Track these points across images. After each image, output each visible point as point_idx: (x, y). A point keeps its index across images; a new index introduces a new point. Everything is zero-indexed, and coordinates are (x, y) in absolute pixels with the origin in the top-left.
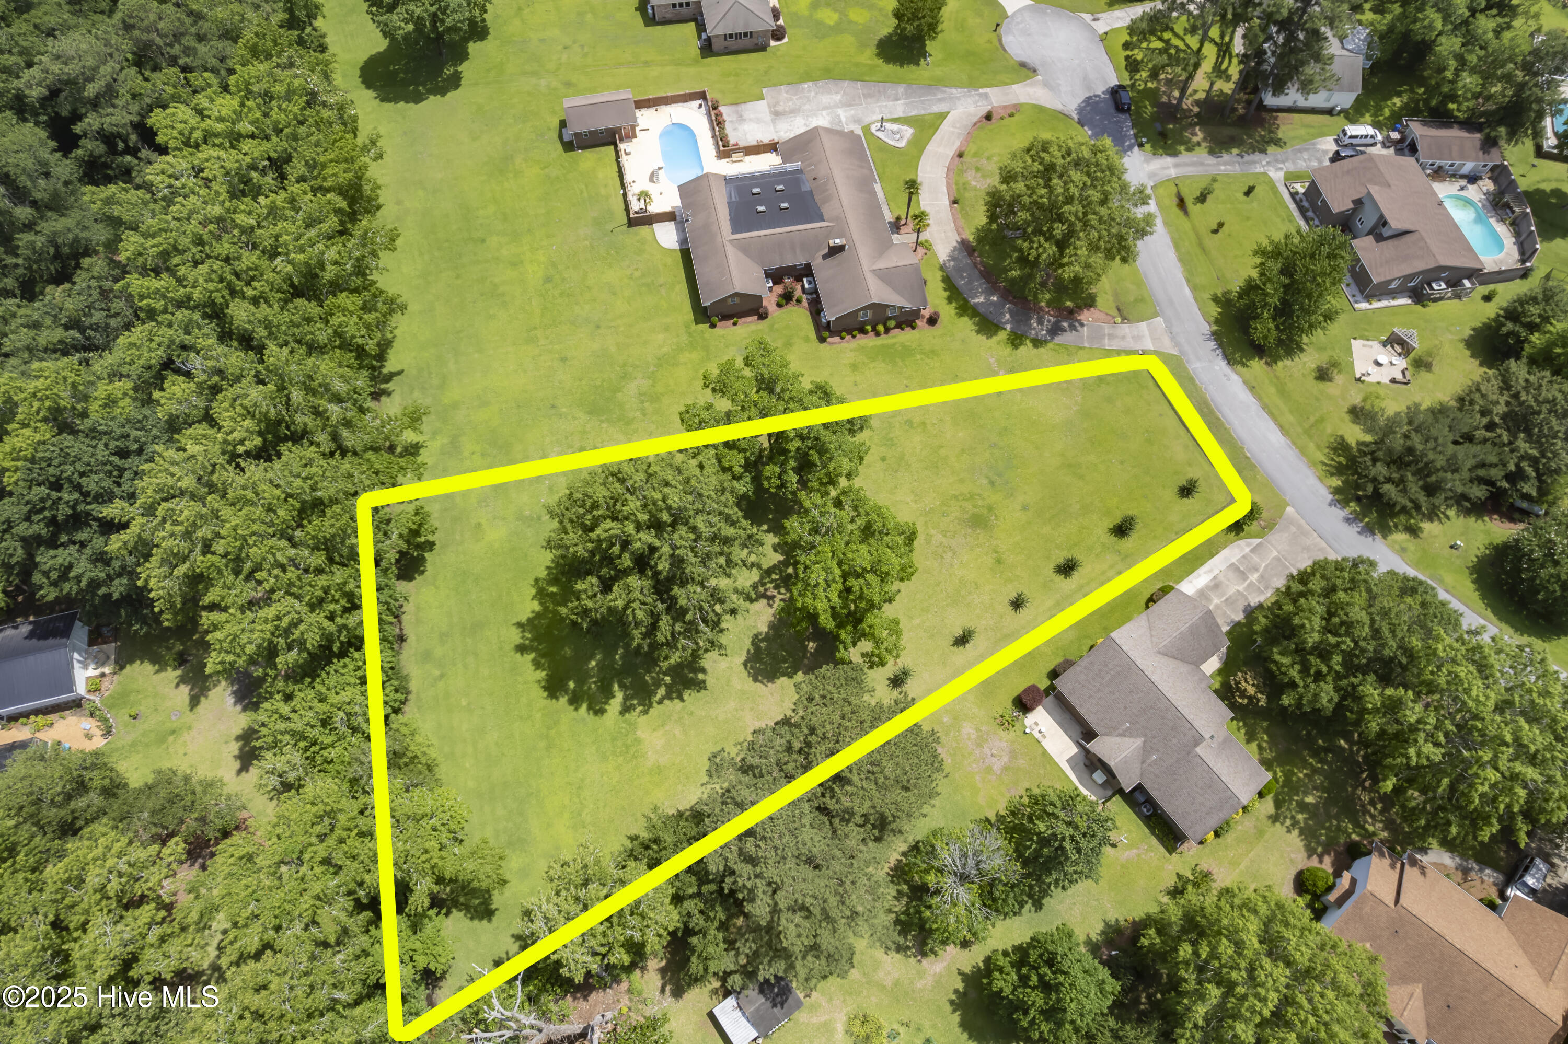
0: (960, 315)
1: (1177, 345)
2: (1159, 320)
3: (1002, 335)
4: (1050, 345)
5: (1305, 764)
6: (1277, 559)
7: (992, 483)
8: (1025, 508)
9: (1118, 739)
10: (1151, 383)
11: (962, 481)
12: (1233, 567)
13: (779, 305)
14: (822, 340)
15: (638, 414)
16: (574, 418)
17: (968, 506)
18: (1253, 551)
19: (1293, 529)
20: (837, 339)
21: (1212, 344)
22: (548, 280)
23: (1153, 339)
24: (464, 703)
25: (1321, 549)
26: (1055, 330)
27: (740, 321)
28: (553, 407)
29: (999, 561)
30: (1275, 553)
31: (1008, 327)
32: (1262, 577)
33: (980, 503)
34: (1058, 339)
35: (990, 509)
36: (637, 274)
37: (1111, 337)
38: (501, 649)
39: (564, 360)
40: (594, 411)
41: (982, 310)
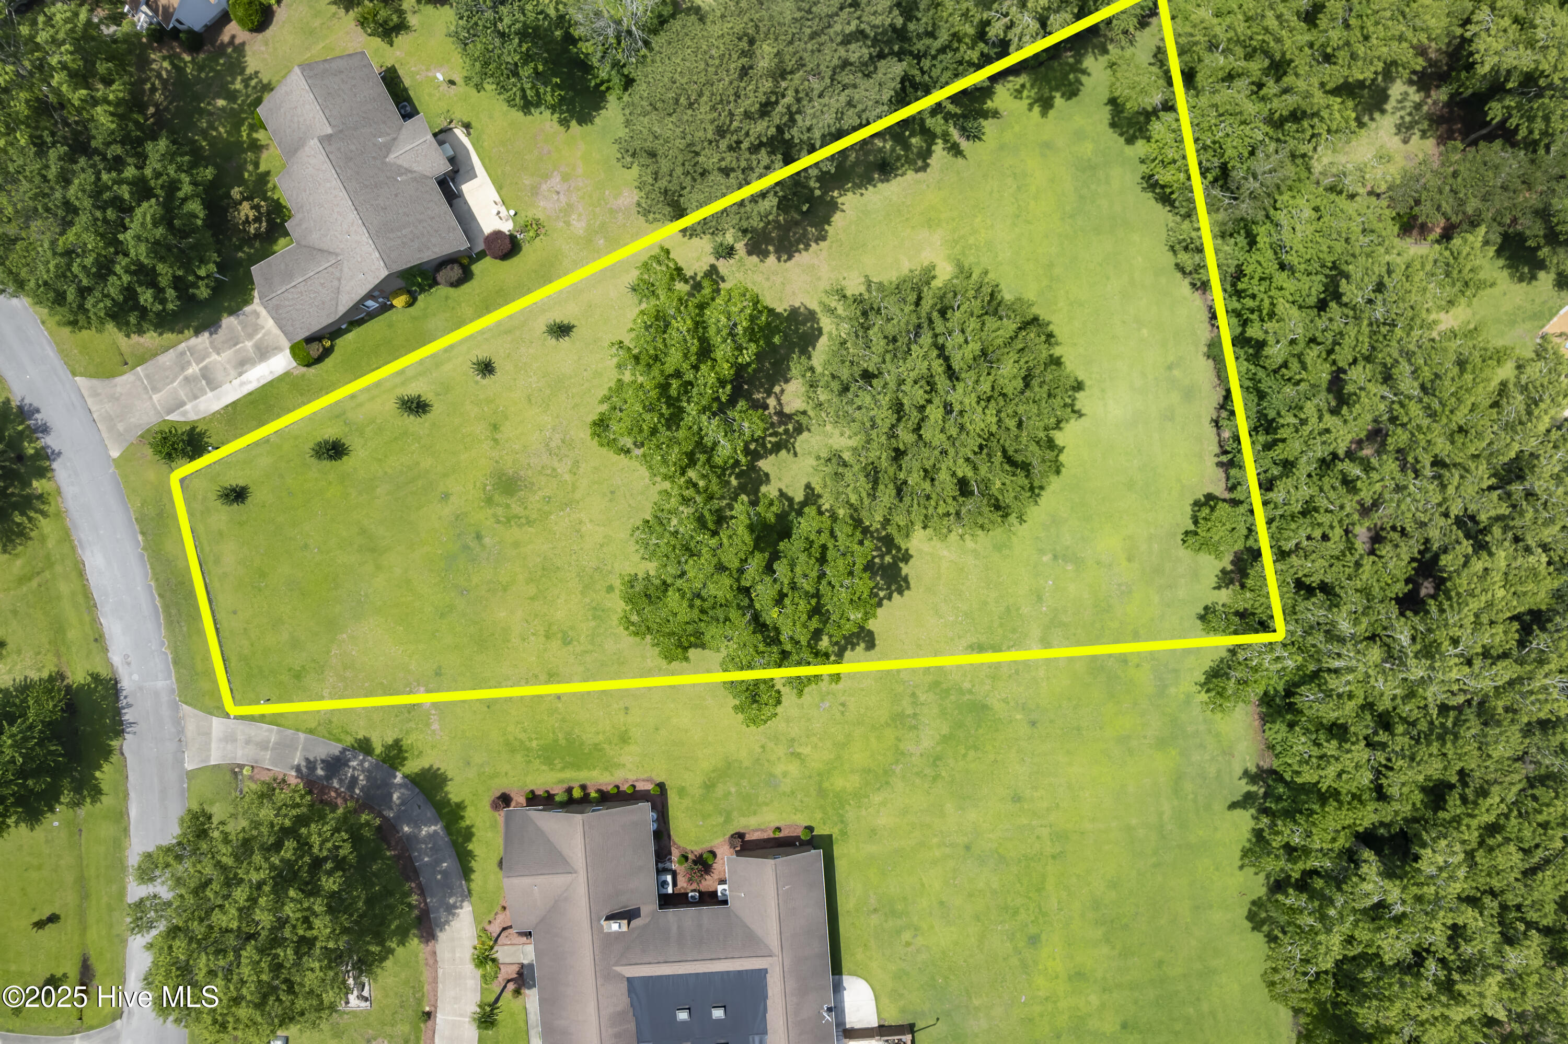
0: (460, 806)
1: (178, 722)
2: (189, 766)
3: (413, 766)
4: (349, 740)
5: (213, 142)
6: (155, 390)
7: (479, 537)
8: (446, 497)
9: (415, 167)
10: (233, 664)
11: (516, 545)
12: (213, 384)
13: (713, 854)
14: (661, 786)
15: (922, 698)
16: (1006, 701)
17: (516, 509)
18: (183, 404)
19: (120, 427)
20: (641, 786)
21: (128, 716)
22: (1034, 940)
23: (208, 734)
24: (1145, 332)
25: (95, 394)
26: (335, 765)
27: (770, 834)
28: (1033, 724)
29: (495, 427)
30: (155, 397)
31: (399, 778)
32: (183, 369)
33: (500, 511)
34: (335, 749)
35: (489, 501)
36: (907, 936)
37: (263, 746)
38: (1103, 391)
39: (1017, 799)
40: (980, 709)
41: (430, 813)
